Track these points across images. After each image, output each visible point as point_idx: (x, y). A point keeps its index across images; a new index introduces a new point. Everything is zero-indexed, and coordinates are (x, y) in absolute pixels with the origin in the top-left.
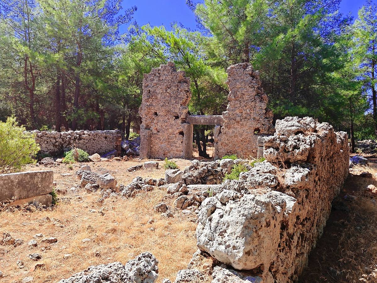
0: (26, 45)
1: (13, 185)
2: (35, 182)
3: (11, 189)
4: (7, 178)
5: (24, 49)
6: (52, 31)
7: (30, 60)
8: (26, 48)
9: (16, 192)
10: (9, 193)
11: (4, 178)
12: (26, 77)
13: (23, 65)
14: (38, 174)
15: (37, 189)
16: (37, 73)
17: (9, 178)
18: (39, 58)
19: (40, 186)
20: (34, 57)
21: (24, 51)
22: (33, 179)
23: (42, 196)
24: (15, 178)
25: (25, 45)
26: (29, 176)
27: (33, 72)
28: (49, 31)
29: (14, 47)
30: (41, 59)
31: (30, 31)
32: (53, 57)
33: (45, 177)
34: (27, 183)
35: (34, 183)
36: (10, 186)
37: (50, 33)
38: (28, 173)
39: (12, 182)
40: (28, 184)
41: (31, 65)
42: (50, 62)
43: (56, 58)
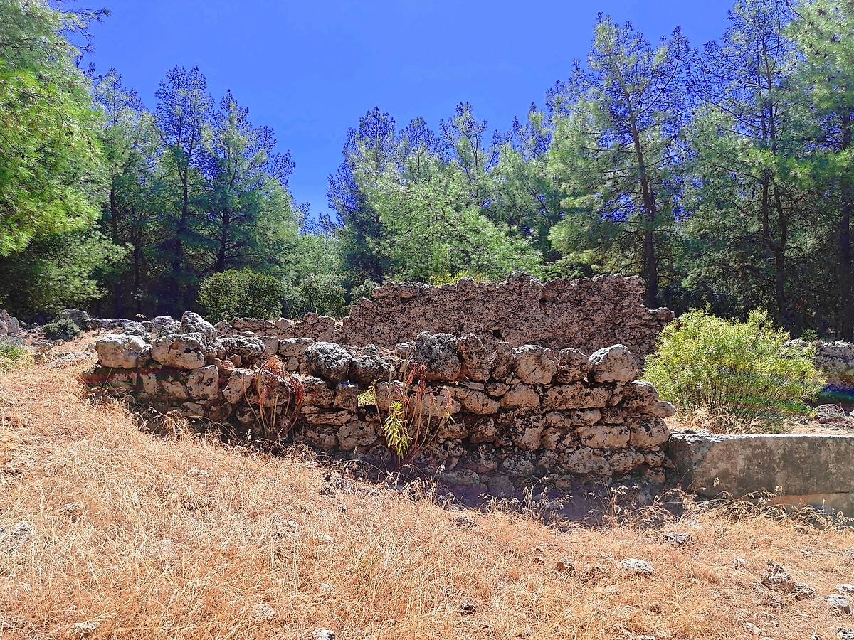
0: (766, 148)
1: (772, 461)
2: (822, 459)
3: (768, 468)
4: (759, 444)
5: (762, 157)
6: (831, 97)
7: (777, 180)
8: (768, 154)
9: (780, 476)
10: (764, 477)
11: (753, 443)
12: (765, 220)
13: (759, 195)
14: (830, 442)
15: (826, 477)
16: (792, 208)
17: (764, 444)
18: (799, 170)
19: (834, 471)
20: (784, 172)
21: (763, 162)
22: (817, 453)
23: (839, 495)
24: (777, 445)
25: (763, 147)
26: (806, 444)
27: (783, 205)
28: (822, 99)
29: (740, 159)
30: (801, 171)
31: (774, 112)
32: (834, 162)
33: (845, 450)
34: (804, 460)
35: (819, 462)
36: (766, 461)
37: (825, 105)
38: (805, 438)
39: (770, 452)
40: (805, 462)
41: (776, 192)
42: (825, 173)
43: (841, 160)
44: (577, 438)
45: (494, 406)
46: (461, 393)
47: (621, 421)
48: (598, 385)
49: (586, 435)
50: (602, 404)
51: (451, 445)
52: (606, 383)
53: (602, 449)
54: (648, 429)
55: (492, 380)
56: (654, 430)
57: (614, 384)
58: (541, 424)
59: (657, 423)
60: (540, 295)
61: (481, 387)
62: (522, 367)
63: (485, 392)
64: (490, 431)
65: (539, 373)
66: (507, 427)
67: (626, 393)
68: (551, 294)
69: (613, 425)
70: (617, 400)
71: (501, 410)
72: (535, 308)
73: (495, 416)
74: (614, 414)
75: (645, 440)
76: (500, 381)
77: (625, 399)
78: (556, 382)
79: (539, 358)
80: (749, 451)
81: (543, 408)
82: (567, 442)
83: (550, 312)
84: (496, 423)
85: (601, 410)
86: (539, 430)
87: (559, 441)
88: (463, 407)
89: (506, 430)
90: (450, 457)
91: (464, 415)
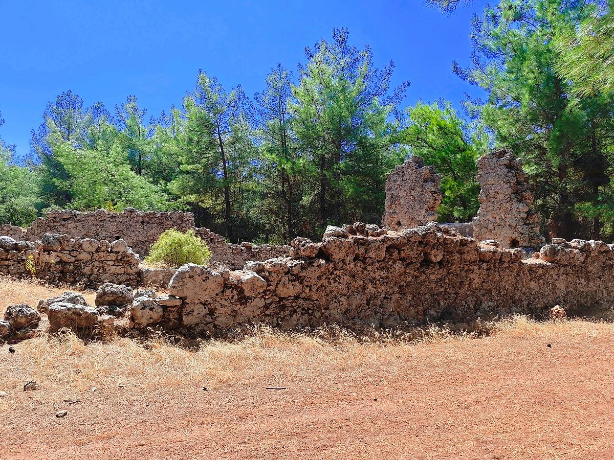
12: (283, 186)
44: (105, 271)
45: (73, 259)
46: (60, 255)
47: (121, 264)
48: (113, 252)
49: (108, 269)
50: (114, 259)
51: (55, 272)
52: (116, 252)
53: (114, 274)
54: (130, 267)
55: (73, 250)
56: (132, 268)
57: (119, 252)
58: (91, 266)
59: (134, 265)
60: (141, 219)
61: (68, 253)
62: (84, 246)
63: (70, 254)
64: (71, 267)
65: (91, 248)
66: (78, 266)
67: (123, 255)
68: (147, 219)
69: (118, 266)
70: (119, 258)
71: (76, 260)
72: (138, 226)
73: (73, 263)
74: (118, 262)
75: (130, 271)
76: (76, 251)
77: (123, 257)
78: (97, 251)
79: (91, 243)
80: (164, 274)
81: (92, 260)
82: (101, 271)
83: (146, 228)
84: (74, 265)
85: (114, 261)
86: (91, 267)
87: (97, 271)
88: (61, 259)
89: (77, 267)
90: (55, 277)
91: (61, 262)
